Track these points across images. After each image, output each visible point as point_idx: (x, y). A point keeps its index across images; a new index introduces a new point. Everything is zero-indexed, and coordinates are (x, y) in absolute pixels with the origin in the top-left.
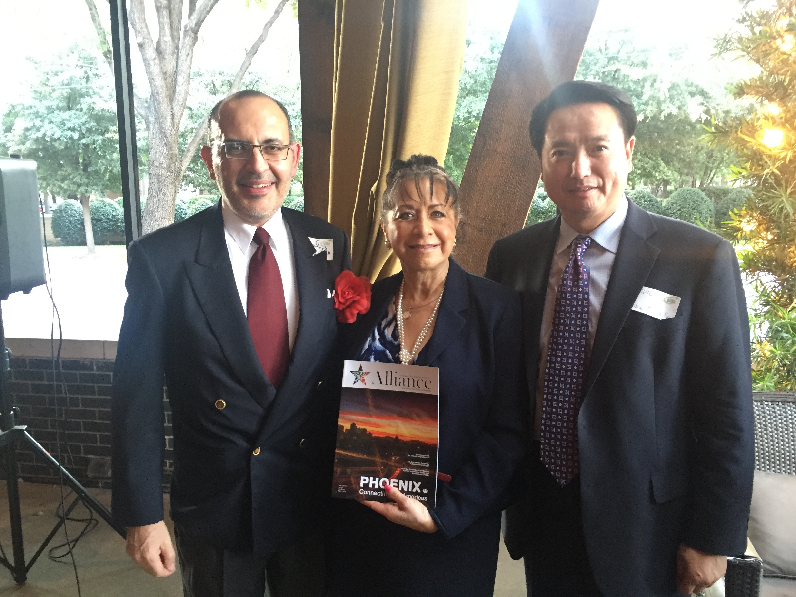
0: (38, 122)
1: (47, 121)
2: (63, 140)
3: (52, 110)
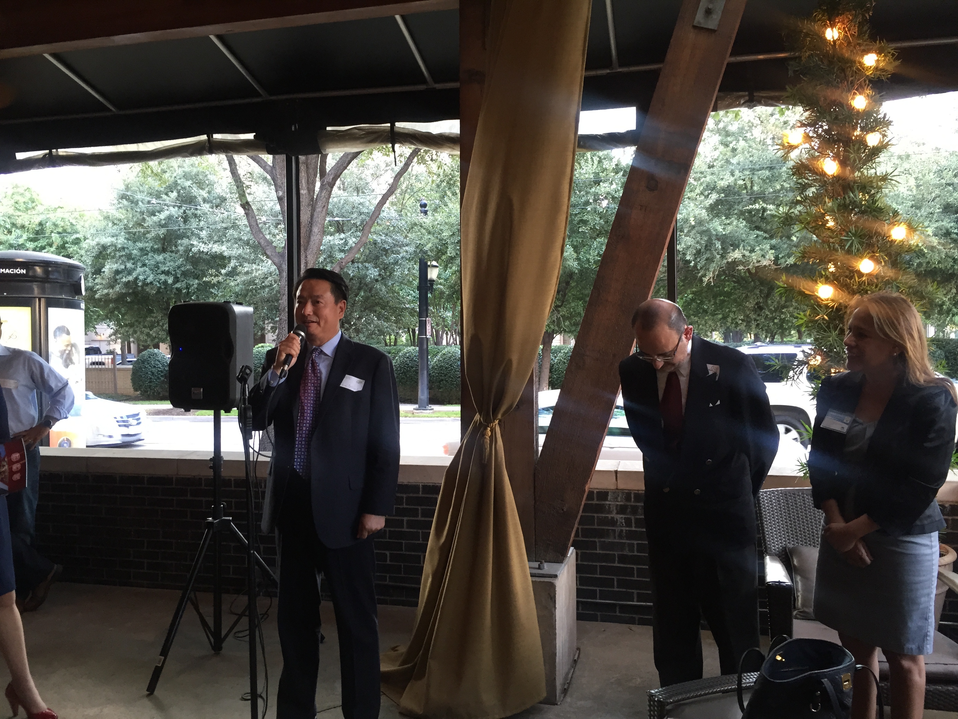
0: (129, 265)
1: (139, 264)
2: (156, 285)
3: (145, 252)
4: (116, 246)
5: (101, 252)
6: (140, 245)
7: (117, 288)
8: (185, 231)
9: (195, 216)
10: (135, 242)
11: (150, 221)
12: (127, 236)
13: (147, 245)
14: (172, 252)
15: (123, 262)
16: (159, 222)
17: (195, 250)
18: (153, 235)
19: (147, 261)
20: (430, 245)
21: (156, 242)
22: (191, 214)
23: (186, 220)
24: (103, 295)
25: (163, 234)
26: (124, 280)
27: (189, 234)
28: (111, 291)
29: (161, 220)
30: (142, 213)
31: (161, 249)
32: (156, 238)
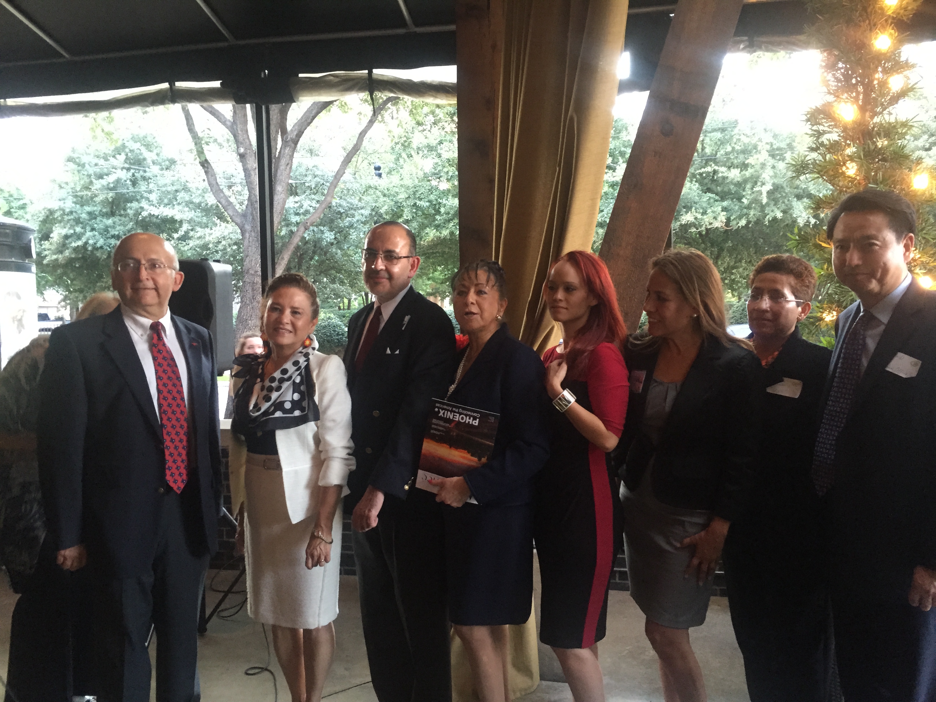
0: (78, 229)
1: (88, 228)
2: (107, 249)
4: (64, 210)
5: (47, 217)
6: (88, 209)
7: (67, 253)
8: (134, 194)
9: (144, 178)
10: (82, 206)
11: (98, 184)
12: (75, 200)
13: (95, 208)
14: (121, 215)
15: (72, 227)
16: (108, 185)
17: (144, 214)
18: (101, 198)
19: (95, 225)
20: (386, 207)
21: (104, 206)
22: (139, 177)
23: (134, 183)
24: (52, 260)
25: (111, 197)
26: (74, 245)
27: (139, 197)
28: (60, 256)
29: (109, 183)
30: (89, 176)
31: (109, 213)
32: (104, 203)
